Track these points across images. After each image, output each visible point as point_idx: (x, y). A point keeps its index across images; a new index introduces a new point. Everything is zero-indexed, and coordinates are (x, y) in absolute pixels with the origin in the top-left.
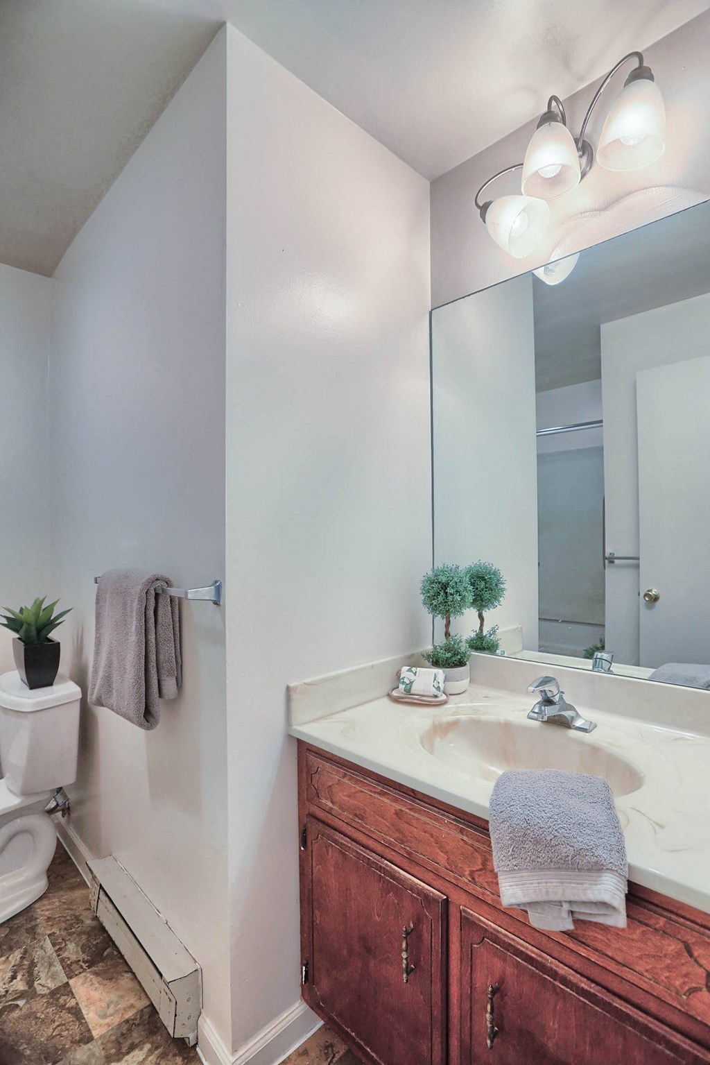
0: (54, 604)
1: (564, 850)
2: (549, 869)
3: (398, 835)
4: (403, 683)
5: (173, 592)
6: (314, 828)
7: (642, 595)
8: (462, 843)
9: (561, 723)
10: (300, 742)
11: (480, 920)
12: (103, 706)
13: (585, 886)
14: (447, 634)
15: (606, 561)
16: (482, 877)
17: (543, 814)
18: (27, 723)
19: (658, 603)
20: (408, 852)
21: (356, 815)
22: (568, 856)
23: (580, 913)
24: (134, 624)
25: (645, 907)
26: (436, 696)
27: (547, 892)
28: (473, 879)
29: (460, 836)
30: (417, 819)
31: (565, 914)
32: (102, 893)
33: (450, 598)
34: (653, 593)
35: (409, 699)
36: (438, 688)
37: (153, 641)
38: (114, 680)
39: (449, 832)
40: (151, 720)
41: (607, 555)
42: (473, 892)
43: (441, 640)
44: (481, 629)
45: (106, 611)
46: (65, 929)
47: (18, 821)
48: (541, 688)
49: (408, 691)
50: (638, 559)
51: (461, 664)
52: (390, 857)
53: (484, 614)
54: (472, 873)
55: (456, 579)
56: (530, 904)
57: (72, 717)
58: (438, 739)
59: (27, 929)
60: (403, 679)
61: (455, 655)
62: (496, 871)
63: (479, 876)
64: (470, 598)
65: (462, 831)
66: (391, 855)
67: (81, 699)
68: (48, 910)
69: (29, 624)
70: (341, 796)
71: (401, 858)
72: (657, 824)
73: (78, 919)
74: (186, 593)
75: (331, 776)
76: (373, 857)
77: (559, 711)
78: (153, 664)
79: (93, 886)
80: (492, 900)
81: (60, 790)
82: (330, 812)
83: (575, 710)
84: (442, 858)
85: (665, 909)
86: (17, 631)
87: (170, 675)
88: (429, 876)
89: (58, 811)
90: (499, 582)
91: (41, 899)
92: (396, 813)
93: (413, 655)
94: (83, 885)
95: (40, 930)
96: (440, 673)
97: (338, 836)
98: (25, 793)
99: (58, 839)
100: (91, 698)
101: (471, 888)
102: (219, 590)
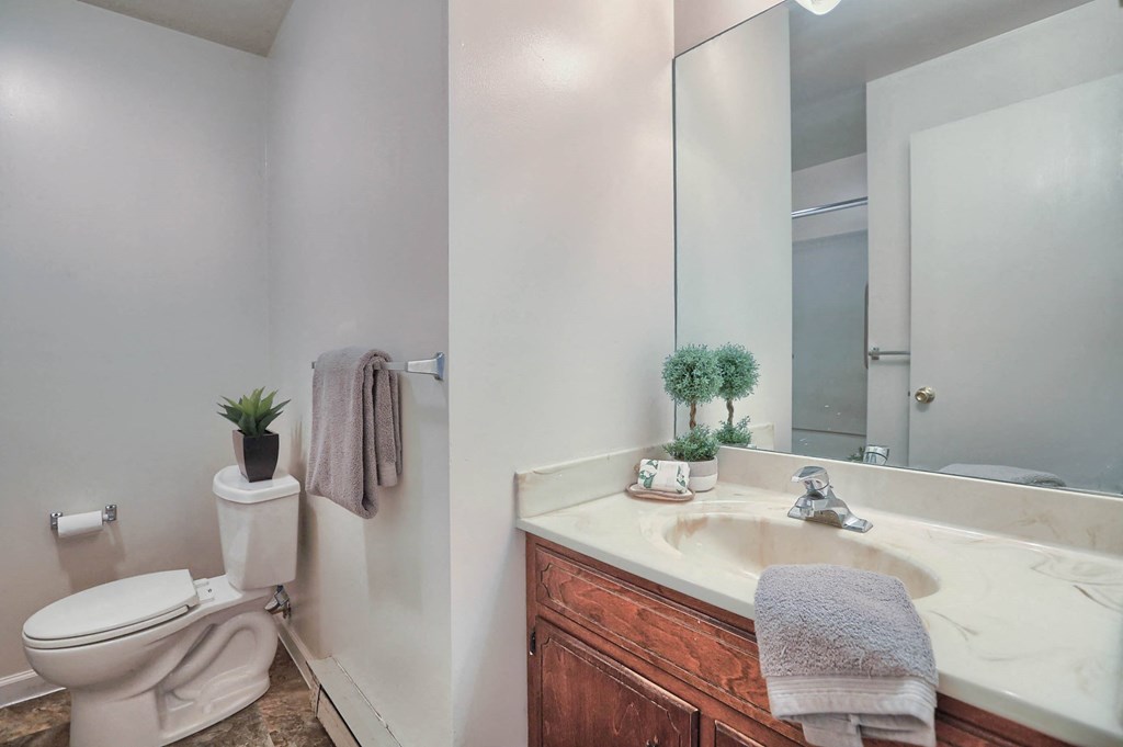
0: (273, 394)
1: (852, 652)
2: (833, 675)
3: (640, 638)
4: (643, 477)
5: (391, 366)
6: (545, 631)
7: (913, 394)
8: (718, 647)
9: (830, 521)
10: (528, 535)
11: (740, 738)
12: (322, 495)
13: (880, 695)
14: (692, 424)
15: (869, 357)
16: (742, 687)
17: (823, 610)
18: (247, 516)
19: (932, 404)
20: (652, 657)
21: (591, 616)
22: (857, 660)
23: (871, 729)
24: (352, 404)
25: (958, 727)
26: (680, 492)
27: (830, 703)
28: (731, 688)
29: (717, 639)
30: (664, 620)
31: (852, 730)
32: (322, 693)
33: (697, 381)
34: (926, 392)
35: (650, 494)
36: (683, 483)
37: (372, 422)
38: (331, 465)
39: (702, 634)
40: (371, 509)
41: (870, 349)
42: (731, 704)
43: (684, 431)
44: (730, 419)
45: (324, 393)
46: (287, 729)
47: (240, 617)
48: (807, 478)
49: (648, 486)
50: (909, 354)
51: (708, 457)
52: (631, 663)
53: (734, 403)
54: (730, 681)
55: (703, 360)
56: (806, 716)
57: (291, 510)
58: (684, 537)
59: (249, 727)
60: (643, 472)
61: (701, 447)
62: (763, 676)
63: (741, 684)
64: (720, 382)
65: (718, 634)
66: (632, 661)
67: (300, 494)
68: (270, 709)
69: (248, 416)
70: (576, 595)
71: (644, 664)
72: (966, 629)
73: (299, 720)
74: (407, 365)
75: (564, 572)
76: (611, 663)
77: (828, 505)
78: (371, 447)
79: (312, 686)
80: (756, 715)
81: (280, 588)
82: (562, 613)
83: (846, 507)
84: (693, 664)
85: (984, 729)
86: (236, 421)
87: (389, 460)
88: (676, 685)
89: (280, 611)
90: (751, 367)
91: (263, 697)
92: (639, 614)
93: (653, 448)
94: (304, 686)
95: (262, 728)
96: (685, 466)
97: (571, 641)
98: (246, 589)
99: (279, 640)
100: (309, 486)
101: (728, 699)
102: (441, 362)
